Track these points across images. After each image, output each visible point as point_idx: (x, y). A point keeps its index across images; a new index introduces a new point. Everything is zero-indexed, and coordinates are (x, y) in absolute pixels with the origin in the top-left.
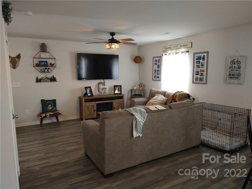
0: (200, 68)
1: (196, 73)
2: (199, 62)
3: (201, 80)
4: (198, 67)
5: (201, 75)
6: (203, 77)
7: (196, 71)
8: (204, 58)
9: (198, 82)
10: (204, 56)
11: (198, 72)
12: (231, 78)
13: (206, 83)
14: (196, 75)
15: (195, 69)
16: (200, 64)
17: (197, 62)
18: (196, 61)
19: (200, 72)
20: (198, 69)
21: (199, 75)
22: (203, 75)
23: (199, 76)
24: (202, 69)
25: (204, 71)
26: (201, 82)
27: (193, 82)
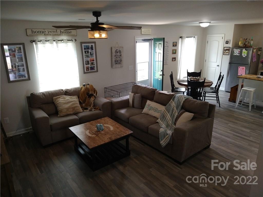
0: (89, 57)
1: (86, 63)
2: (88, 52)
3: (92, 68)
4: (88, 56)
5: (91, 64)
6: (94, 66)
7: (86, 61)
8: (92, 48)
9: (89, 71)
10: (92, 46)
11: (88, 62)
12: (116, 63)
13: (97, 71)
14: (86, 65)
15: (84, 59)
16: (89, 53)
17: (85, 52)
18: (84, 50)
19: (90, 61)
20: (87, 59)
21: (89, 64)
22: (94, 64)
23: (89, 66)
24: (92, 58)
25: (93, 60)
26: (92, 71)
27: (85, 73)
